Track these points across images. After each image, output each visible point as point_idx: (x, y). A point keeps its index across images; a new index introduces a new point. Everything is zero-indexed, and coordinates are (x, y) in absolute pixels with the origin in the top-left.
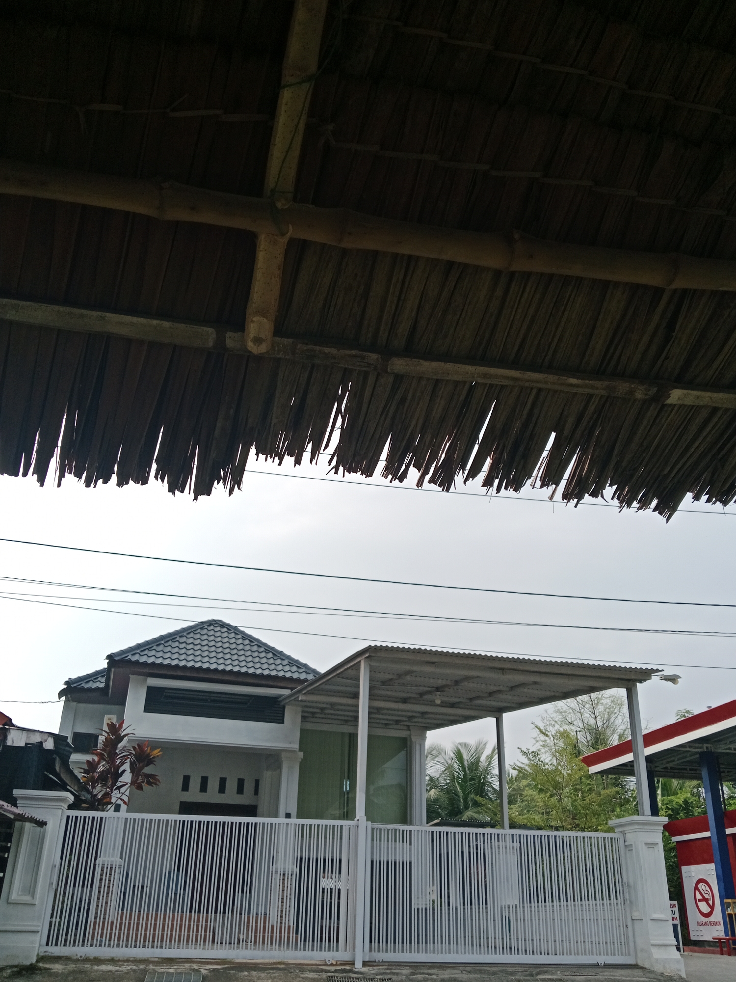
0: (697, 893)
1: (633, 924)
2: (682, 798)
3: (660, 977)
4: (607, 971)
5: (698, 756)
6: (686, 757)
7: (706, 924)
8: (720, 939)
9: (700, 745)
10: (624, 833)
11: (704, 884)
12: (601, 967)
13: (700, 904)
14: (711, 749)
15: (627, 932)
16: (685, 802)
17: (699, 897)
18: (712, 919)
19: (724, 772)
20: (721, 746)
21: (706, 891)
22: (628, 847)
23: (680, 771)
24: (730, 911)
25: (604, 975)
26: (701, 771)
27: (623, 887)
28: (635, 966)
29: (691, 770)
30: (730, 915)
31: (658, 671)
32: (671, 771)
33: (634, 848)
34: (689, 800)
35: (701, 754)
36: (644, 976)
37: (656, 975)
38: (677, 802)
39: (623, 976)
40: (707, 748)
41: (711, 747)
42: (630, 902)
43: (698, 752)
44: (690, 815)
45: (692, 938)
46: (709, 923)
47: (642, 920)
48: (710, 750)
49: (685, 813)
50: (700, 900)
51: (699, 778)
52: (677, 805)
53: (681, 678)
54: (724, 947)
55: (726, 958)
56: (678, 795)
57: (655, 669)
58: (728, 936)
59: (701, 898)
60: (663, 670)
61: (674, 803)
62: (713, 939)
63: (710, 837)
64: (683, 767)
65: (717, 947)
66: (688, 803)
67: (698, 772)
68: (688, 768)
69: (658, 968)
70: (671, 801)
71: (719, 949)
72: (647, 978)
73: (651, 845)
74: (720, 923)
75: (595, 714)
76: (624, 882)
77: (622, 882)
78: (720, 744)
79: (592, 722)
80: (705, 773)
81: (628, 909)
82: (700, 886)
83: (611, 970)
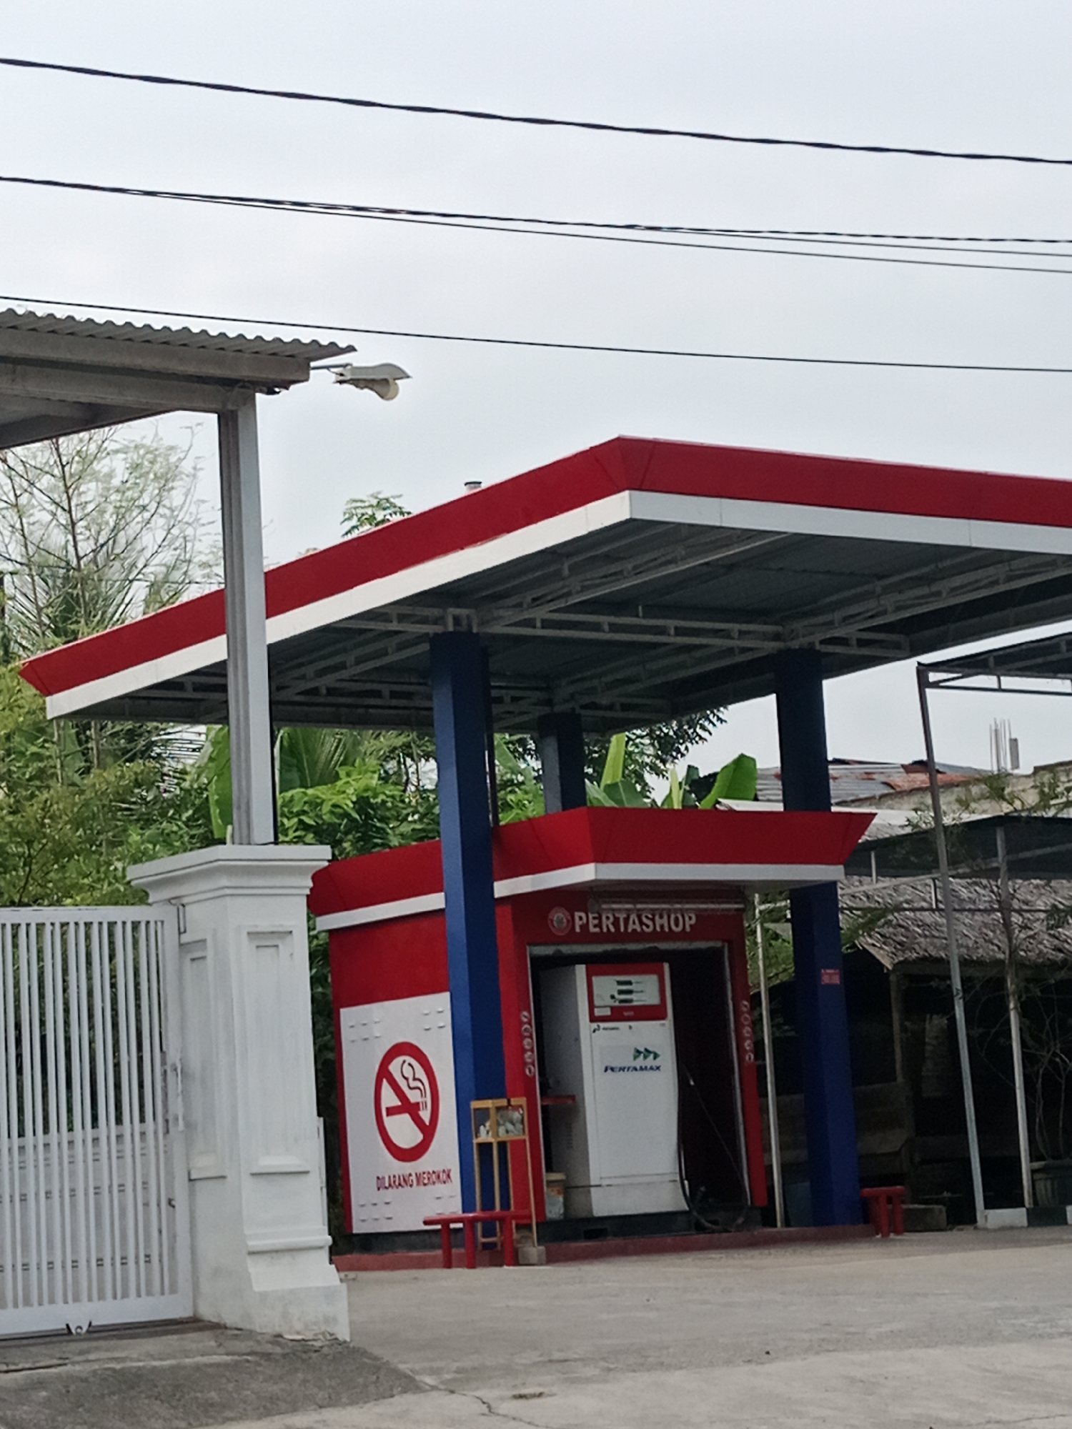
0: (386, 1088)
1: (192, 1194)
2: (350, 791)
3: (269, 1348)
4: (97, 1349)
5: (425, 647)
6: (385, 653)
7: (403, 1182)
8: (445, 1222)
9: (436, 612)
10: (179, 904)
11: (409, 1059)
12: (80, 1339)
13: (389, 1122)
14: (470, 626)
15: (172, 1221)
16: (362, 803)
17: (389, 1098)
18: (425, 1164)
19: (499, 700)
20: (501, 612)
21: (415, 1079)
22: (191, 950)
23: (359, 701)
24: (484, 1136)
25: (88, 1361)
26: (430, 698)
27: (165, 1080)
28: (193, 1324)
29: (394, 695)
30: (485, 1148)
31: (334, 350)
32: (331, 700)
33: (210, 953)
34: (375, 796)
35: (435, 640)
36: (221, 1350)
37: (258, 1342)
38: (335, 806)
39: (153, 1357)
40: (457, 620)
41: (468, 617)
42: (188, 1125)
43: (427, 634)
44: (376, 845)
45: (358, 1228)
46: (413, 1177)
47: (223, 1177)
48: (464, 628)
49: (359, 839)
50: (391, 1111)
51: (419, 721)
52: (332, 813)
53: (408, 377)
54: (457, 1246)
55: (460, 1276)
56: (339, 783)
57: (324, 342)
58: (473, 1210)
59: (396, 1102)
60: (351, 349)
61: (326, 808)
62: (426, 1223)
63: (442, 911)
64: (369, 686)
65: (433, 1247)
66: (371, 806)
67: (418, 702)
68: (386, 689)
69: (266, 1321)
70: (316, 804)
71: (439, 1252)
72: (227, 1354)
73: (267, 939)
74: (449, 1176)
75: (70, 512)
76: (169, 1062)
77: (164, 1063)
78: (498, 608)
79: (58, 539)
80: (442, 706)
81: (178, 1149)
82: (394, 1067)
83: (113, 1342)
